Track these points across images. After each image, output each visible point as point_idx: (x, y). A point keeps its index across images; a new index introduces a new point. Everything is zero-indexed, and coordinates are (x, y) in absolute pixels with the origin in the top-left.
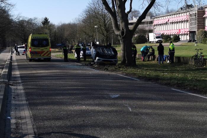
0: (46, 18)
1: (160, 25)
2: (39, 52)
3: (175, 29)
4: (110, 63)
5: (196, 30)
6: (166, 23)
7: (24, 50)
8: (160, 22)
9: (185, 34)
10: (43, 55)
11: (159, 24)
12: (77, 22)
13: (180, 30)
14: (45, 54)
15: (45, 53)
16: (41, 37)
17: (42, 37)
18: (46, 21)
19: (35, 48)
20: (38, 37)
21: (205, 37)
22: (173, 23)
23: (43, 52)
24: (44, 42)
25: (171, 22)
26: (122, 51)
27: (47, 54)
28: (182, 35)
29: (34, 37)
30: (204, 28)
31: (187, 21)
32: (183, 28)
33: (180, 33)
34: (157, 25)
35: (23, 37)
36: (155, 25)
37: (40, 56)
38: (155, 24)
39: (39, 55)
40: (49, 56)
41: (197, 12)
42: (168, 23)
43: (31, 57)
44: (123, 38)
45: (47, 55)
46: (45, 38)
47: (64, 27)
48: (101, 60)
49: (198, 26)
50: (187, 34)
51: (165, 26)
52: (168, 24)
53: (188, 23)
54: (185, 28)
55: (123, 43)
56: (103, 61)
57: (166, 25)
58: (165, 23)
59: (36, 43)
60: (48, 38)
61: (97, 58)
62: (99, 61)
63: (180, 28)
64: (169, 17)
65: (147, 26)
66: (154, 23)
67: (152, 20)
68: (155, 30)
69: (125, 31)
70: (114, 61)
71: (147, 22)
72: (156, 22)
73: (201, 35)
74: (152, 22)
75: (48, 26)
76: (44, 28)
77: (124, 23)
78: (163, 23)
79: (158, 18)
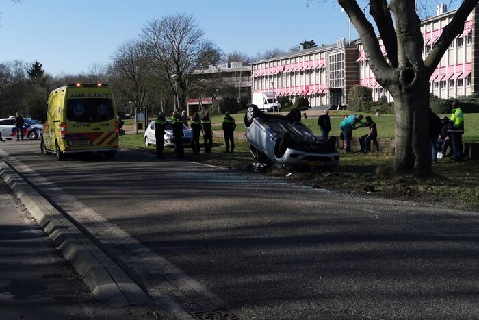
1: (266, 79)
2: (89, 134)
3: (298, 84)
4: (321, 164)
5: (343, 86)
6: (279, 75)
7: (13, 129)
8: (267, 73)
9: (317, 95)
10: (100, 143)
11: (263, 77)
12: (97, 73)
13: (306, 87)
14: (104, 140)
15: (103, 136)
16: (92, 95)
17: (95, 95)
18: (37, 70)
19: (76, 123)
20: (83, 95)
21: (366, 100)
22: (292, 74)
23: (97, 135)
24: (102, 107)
25: (289, 71)
26: (403, 129)
27: (108, 140)
28: (312, 96)
29: (73, 96)
30: (358, 82)
31: (322, 70)
32: (313, 82)
33: (309, 94)
34: (259, 78)
36: (255, 78)
37: (91, 144)
38: (256, 76)
39: (89, 142)
40: (114, 144)
41: (344, 52)
42: (283, 74)
43: (67, 149)
44: (408, 91)
45: (110, 143)
46: (102, 97)
48: (299, 157)
49: (346, 78)
50: (323, 95)
52: (282, 77)
53: (324, 75)
54: (319, 82)
55: (406, 108)
56: (306, 158)
57: (278, 77)
58: (276, 73)
59: (79, 109)
60: (110, 97)
61: (288, 151)
62: (293, 160)
63: (308, 84)
64: (284, 62)
65: (238, 81)
66: (254, 75)
67: (249, 68)
68: (256, 88)
69: (415, 67)
70: (333, 159)
71: (238, 74)
72: (257, 71)
73: (359, 97)
74: (248, 73)
75: (43, 80)
76: (34, 83)
77: (411, 45)
78: (272, 74)
79: (262, 64)
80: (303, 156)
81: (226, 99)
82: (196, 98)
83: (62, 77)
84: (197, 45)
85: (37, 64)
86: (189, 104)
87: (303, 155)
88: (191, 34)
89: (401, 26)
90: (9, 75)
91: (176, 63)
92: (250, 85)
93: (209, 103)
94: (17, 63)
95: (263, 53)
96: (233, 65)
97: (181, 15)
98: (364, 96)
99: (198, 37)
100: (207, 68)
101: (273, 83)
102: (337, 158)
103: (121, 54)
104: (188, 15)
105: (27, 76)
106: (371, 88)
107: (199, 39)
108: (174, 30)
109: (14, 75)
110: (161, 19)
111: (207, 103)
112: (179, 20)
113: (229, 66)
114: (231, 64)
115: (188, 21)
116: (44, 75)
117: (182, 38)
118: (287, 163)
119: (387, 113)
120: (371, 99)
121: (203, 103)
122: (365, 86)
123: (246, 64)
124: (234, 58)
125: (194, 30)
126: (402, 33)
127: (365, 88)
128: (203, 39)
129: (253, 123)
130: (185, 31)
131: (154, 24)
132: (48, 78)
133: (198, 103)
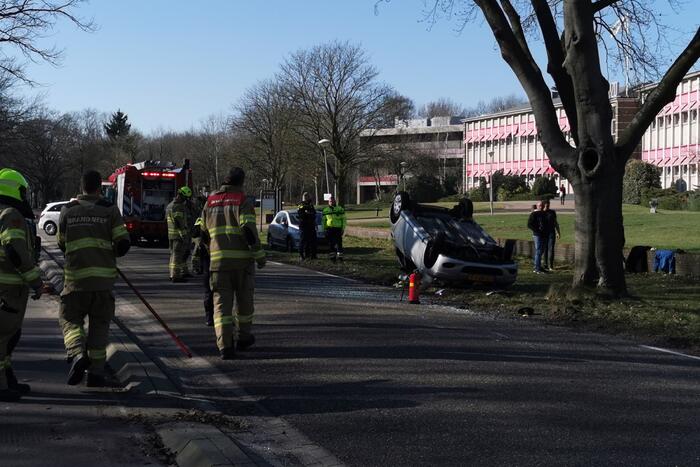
0: (119, 113)
1: (488, 146)
3: (541, 156)
6: (509, 140)
8: (489, 136)
11: (483, 142)
12: (215, 130)
18: (119, 124)
21: (649, 186)
25: (526, 134)
30: (639, 157)
34: (476, 144)
35: (40, 175)
36: (470, 145)
38: (472, 141)
42: (515, 138)
44: (589, 179)
47: (169, 146)
51: (504, 149)
52: (515, 143)
57: (508, 144)
58: (505, 137)
61: (441, 259)
62: (448, 272)
64: (518, 118)
65: (442, 148)
66: (468, 139)
67: (461, 128)
68: (471, 161)
69: (599, 148)
70: (506, 272)
71: (443, 136)
72: (473, 133)
73: (638, 180)
74: (459, 136)
75: (127, 140)
76: (113, 145)
77: (594, 118)
78: (498, 138)
79: (482, 121)
80: (461, 267)
81: (420, 178)
82: (370, 175)
83: (160, 135)
84: (367, 92)
85: (120, 114)
86: (360, 184)
87: (461, 264)
88: (357, 75)
89: (581, 92)
90: (76, 132)
91: (334, 120)
92: (461, 156)
93: (394, 183)
94: (89, 114)
95: (488, 102)
96: (436, 122)
97: (342, 44)
98: (647, 179)
99: (369, 79)
100: (392, 126)
101: (492, 154)
102: (513, 271)
103: (251, 102)
104: (353, 43)
105: (104, 135)
106: (660, 166)
107: (369, 83)
108: (331, 67)
109: (84, 132)
110: (310, 50)
111: (389, 183)
112: (338, 51)
113: (429, 124)
114: (432, 120)
115: (353, 52)
116: (131, 132)
117: (342, 81)
118: (439, 276)
119: (681, 209)
120: (658, 185)
121: (383, 183)
122: (650, 162)
123: (455, 121)
124: (438, 111)
125: (363, 68)
126: (582, 101)
127: (648, 165)
128: (378, 82)
129: (401, 217)
130: (348, 68)
131: (300, 58)
132: (137, 136)
133: (374, 184)
